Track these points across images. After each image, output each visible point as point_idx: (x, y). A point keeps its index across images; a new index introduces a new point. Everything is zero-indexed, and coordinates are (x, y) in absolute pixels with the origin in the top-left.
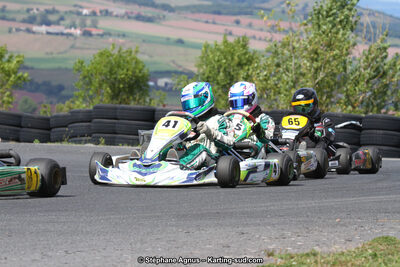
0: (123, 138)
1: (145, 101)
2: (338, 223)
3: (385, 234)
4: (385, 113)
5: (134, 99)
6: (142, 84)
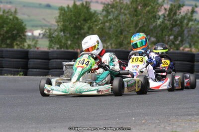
0: (8, 71)
1: (24, 46)
2: (144, 124)
3: (174, 130)
4: (183, 50)
5: (17, 44)
6: (22, 35)
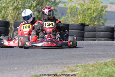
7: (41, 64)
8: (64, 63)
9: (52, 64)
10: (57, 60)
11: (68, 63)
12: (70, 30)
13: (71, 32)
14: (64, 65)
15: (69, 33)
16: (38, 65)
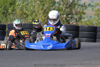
7: (71, 65)
8: (93, 64)
9: (81, 65)
10: (86, 61)
11: (96, 64)
12: (98, 33)
13: (99, 34)
14: (93, 66)
15: (97, 35)
16: (68, 66)
